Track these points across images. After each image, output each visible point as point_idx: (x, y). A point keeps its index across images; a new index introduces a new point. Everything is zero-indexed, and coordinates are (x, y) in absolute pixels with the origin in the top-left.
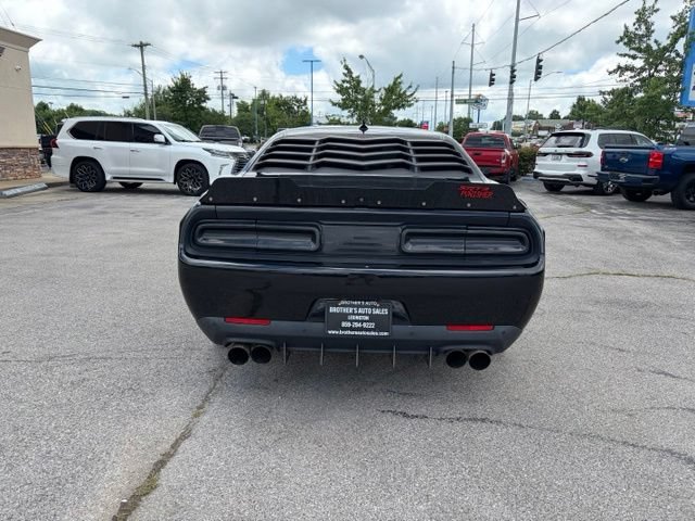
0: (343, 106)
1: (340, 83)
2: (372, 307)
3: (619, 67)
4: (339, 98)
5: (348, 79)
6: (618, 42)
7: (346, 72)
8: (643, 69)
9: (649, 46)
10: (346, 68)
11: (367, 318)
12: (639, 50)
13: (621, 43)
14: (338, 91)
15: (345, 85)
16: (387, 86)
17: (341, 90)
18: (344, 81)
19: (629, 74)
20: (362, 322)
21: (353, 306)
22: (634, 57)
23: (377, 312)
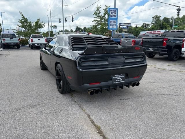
0: (22, 27)
1: (21, 20)
2: (121, 76)
3: (94, 20)
4: (20, 24)
5: (23, 19)
6: (94, 14)
7: (22, 17)
8: (99, 21)
9: (100, 16)
10: (22, 15)
11: (120, 78)
12: (98, 16)
13: (94, 15)
14: (20, 22)
15: (22, 21)
16: (36, 22)
17: (21, 22)
18: (22, 20)
19: (96, 22)
20: (119, 79)
21: (117, 76)
22: (97, 18)
23: (122, 77)
